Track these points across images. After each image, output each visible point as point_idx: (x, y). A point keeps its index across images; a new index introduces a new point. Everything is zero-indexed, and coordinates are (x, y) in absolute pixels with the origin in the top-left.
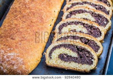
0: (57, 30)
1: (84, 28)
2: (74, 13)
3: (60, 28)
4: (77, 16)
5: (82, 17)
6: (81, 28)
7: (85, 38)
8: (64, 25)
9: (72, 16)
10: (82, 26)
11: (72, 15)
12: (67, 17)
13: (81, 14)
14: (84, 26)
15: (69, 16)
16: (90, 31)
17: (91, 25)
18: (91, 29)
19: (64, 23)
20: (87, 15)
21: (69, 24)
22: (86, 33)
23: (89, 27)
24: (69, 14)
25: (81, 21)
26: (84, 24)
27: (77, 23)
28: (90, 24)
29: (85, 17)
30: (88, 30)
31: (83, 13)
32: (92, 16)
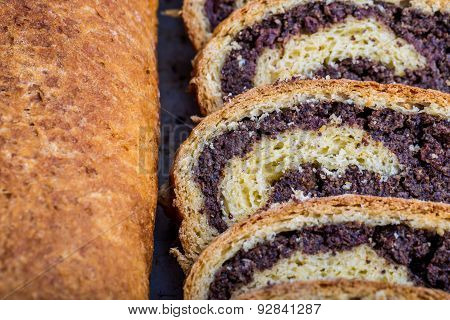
0: (190, 197)
1: (371, 141)
2: (271, 39)
3: (209, 177)
4: (297, 53)
5: (334, 55)
6: (351, 146)
7: (405, 226)
9: (260, 60)
10: (358, 133)
11: (259, 53)
13: (320, 38)
14: (366, 128)
15: (241, 61)
16: (417, 155)
17: (416, 110)
18: (422, 143)
19: (229, 133)
20: (367, 35)
21: (259, 133)
23: (406, 126)
24: (236, 46)
25: (339, 99)
26: (364, 115)
27: (314, 116)
28: (406, 110)
29: (354, 51)
30: (399, 151)
31: (334, 28)
32: (398, 34)
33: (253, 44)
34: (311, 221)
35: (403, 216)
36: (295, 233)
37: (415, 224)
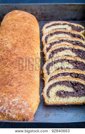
0: (45, 71)
1: (69, 64)
2: (56, 52)
3: (48, 69)
4: (59, 54)
5: (64, 55)
6: (67, 65)
7: (74, 73)
8: (50, 65)
9: (54, 55)
10: (68, 63)
11: (54, 54)
12: (50, 57)
13: (62, 52)
14: (69, 62)
15: (52, 55)
16: (76, 66)
17: (75, 60)
18: (76, 64)
19: (50, 63)
20: (69, 52)
21: (55, 63)
22: (73, 68)
23: (74, 62)
24: (51, 53)
25: (65, 59)
26: (68, 61)
27: (62, 61)
28: (74, 60)
29: (67, 54)
30: (73, 65)
31: (64, 51)
32: (73, 52)
33: (53, 53)
34: (62, 72)
35: (74, 71)
36: (60, 74)
37: (75, 73)
